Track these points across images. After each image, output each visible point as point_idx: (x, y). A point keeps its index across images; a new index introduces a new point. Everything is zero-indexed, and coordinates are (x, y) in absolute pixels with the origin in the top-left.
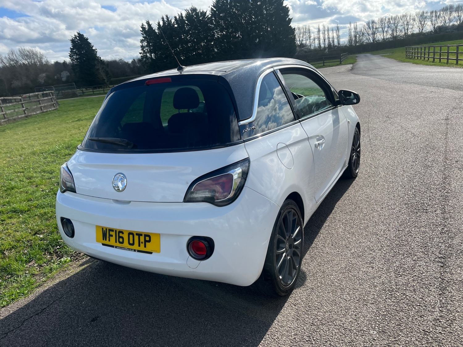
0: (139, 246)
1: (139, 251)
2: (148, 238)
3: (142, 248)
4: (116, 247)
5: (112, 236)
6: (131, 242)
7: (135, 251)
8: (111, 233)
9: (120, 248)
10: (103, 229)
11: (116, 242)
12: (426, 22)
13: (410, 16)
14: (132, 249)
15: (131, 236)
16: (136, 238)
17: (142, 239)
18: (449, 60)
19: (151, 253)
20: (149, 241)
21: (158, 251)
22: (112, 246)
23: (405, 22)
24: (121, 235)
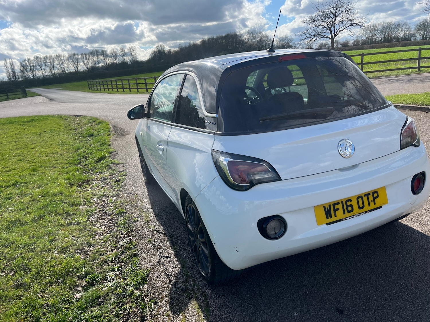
0: (369, 205)
1: (370, 211)
2: (375, 195)
3: (373, 206)
4: (345, 219)
5: (338, 209)
6: (361, 205)
7: (366, 212)
8: (336, 207)
9: (350, 217)
10: (324, 207)
11: (344, 213)
12: (79, 63)
13: (64, 57)
14: (363, 213)
15: (360, 200)
16: (365, 199)
17: (371, 198)
18: (148, 90)
19: (381, 207)
20: (378, 197)
21: (386, 203)
22: (341, 220)
23: (60, 62)
24: (349, 203)
